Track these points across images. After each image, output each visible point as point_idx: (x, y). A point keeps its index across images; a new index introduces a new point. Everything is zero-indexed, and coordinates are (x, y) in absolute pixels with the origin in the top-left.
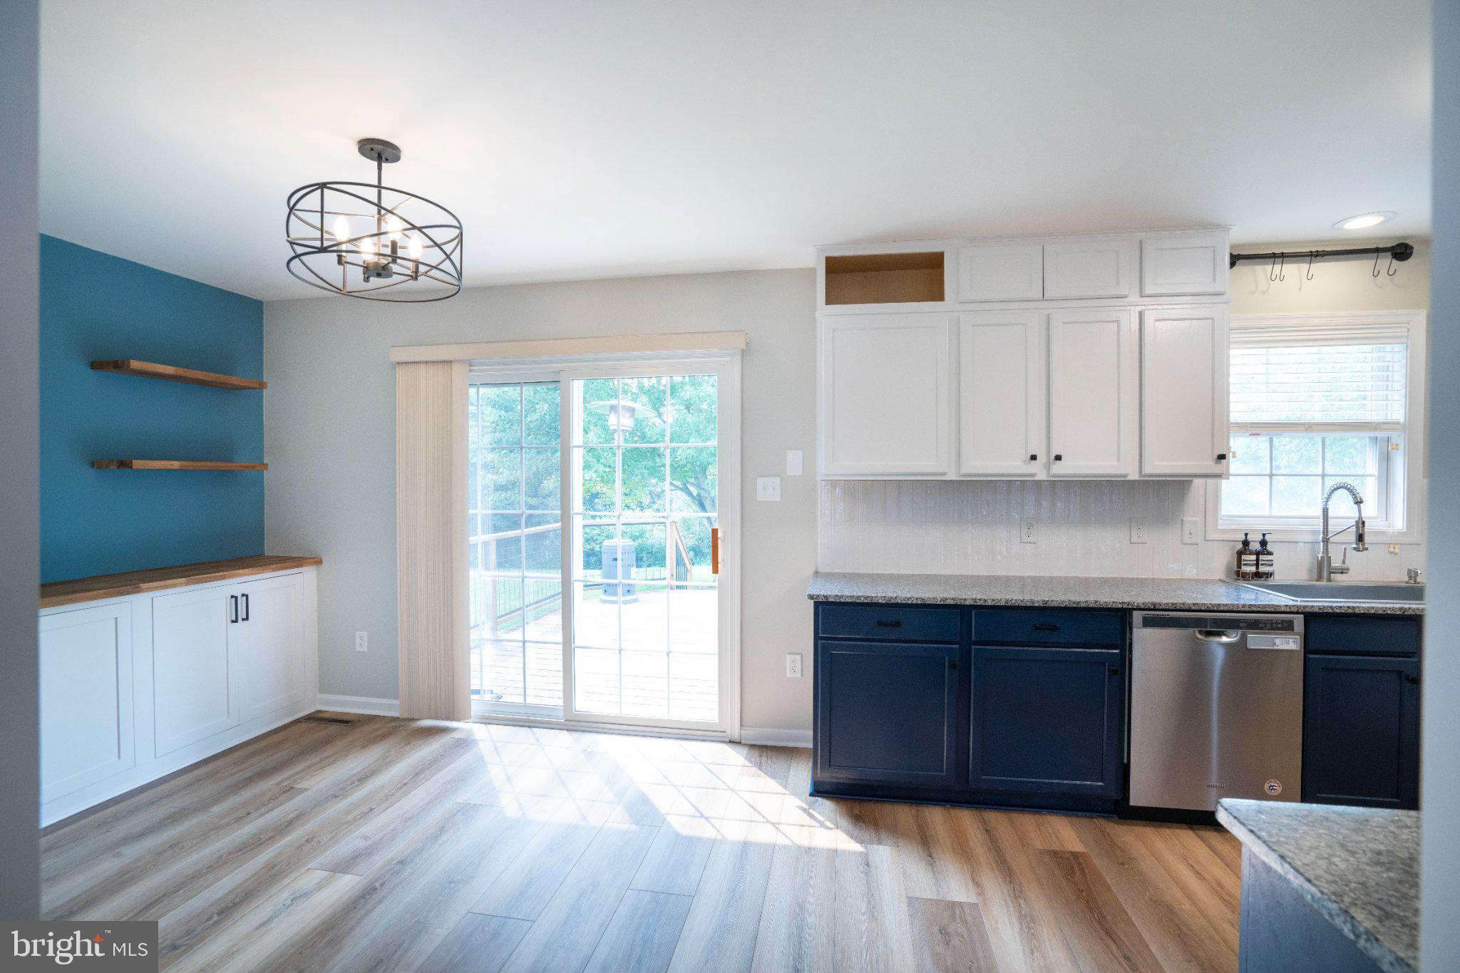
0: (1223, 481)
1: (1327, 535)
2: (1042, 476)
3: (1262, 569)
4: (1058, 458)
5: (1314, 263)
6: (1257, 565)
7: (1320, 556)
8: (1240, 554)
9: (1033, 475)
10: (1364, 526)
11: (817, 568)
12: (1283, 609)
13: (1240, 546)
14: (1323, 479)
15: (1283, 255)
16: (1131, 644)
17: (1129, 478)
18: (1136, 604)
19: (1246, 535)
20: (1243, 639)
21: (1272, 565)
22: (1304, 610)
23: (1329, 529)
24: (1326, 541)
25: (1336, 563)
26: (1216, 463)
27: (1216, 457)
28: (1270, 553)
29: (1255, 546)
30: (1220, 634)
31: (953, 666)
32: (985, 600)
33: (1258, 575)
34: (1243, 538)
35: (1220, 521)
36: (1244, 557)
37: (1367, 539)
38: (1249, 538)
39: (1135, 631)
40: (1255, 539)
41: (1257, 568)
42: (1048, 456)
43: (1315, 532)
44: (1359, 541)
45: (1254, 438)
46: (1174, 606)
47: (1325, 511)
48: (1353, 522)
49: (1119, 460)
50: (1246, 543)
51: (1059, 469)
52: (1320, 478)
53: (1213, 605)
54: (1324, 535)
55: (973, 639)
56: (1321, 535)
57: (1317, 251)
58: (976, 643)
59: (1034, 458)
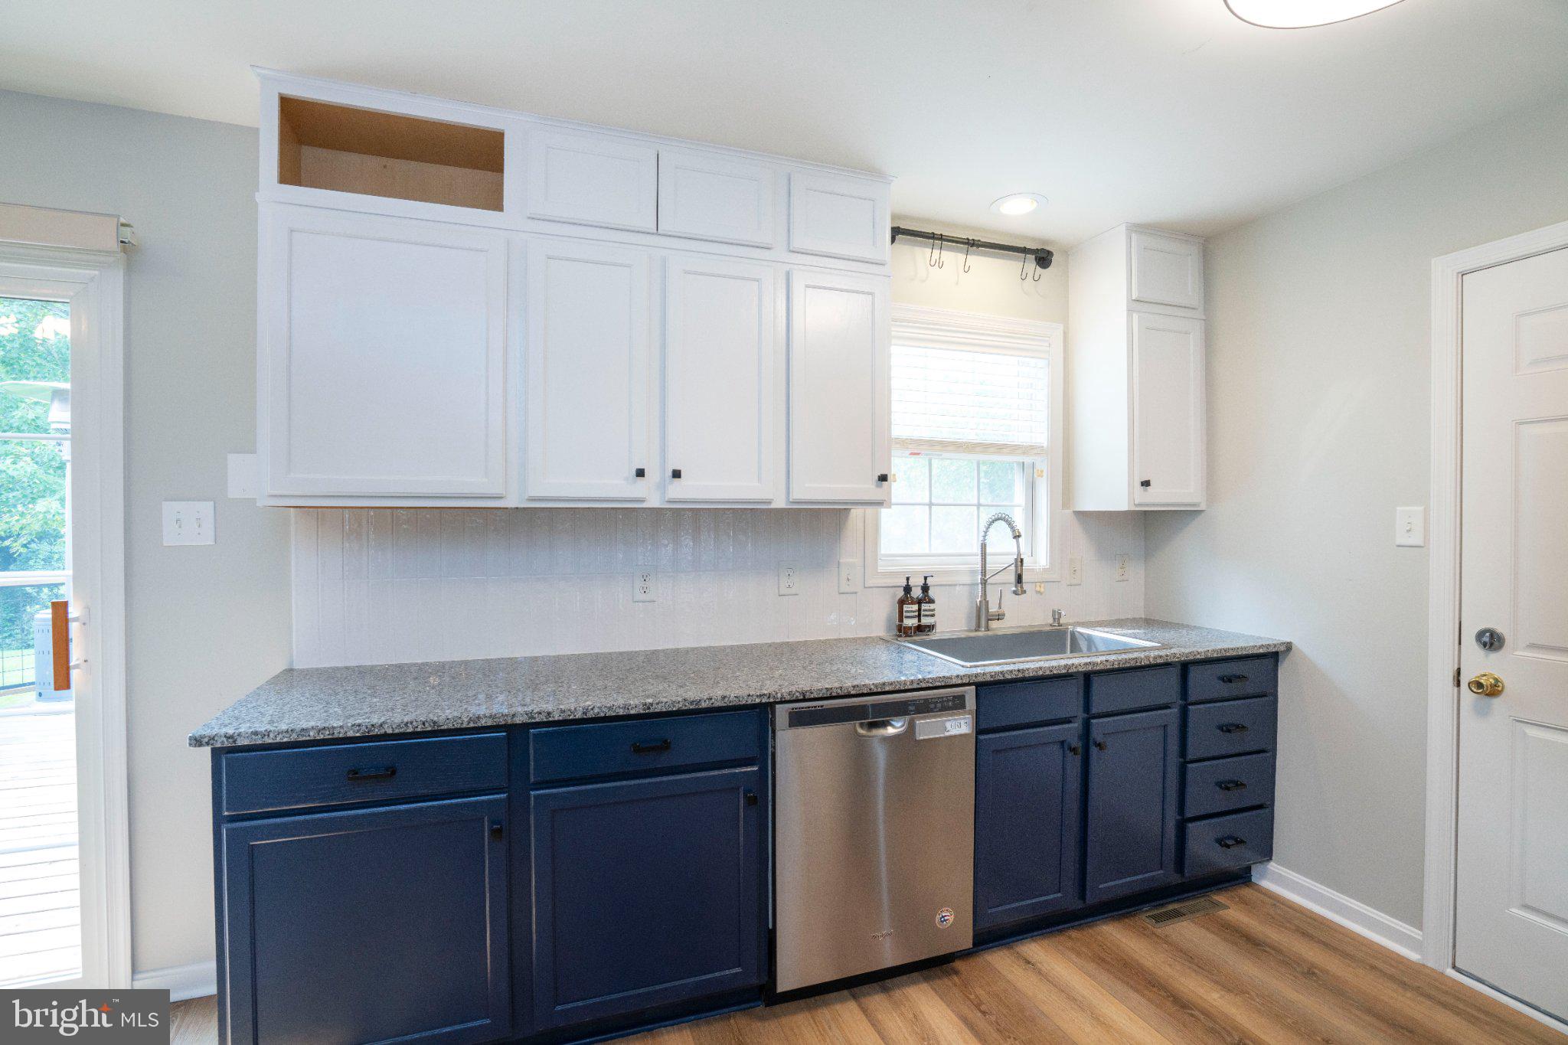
0: (882, 510)
1: (985, 576)
2: (654, 502)
3: (925, 621)
4: (677, 474)
5: (970, 255)
6: (919, 616)
7: (978, 601)
8: (902, 602)
9: (642, 501)
10: (1022, 565)
11: (291, 663)
12: (954, 681)
13: (901, 593)
14: (978, 509)
15: (941, 238)
16: (774, 755)
17: (773, 506)
18: (779, 695)
19: (908, 579)
20: (911, 728)
21: (933, 616)
22: (976, 680)
23: (987, 568)
24: (984, 583)
25: (993, 609)
26: (877, 486)
27: (877, 478)
28: (932, 601)
29: (917, 593)
30: (884, 724)
31: (496, 833)
32: (549, 713)
33: (920, 629)
34: (904, 583)
35: (880, 563)
36: (906, 608)
37: (1025, 578)
38: (911, 583)
39: (779, 734)
40: (917, 582)
41: (919, 621)
42: (663, 469)
43: (973, 572)
44: (1018, 583)
45: (913, 459)
46: (829, 693)
47: (984, 547)
48: (1011, 559)
49: (759, 480)
50: (908, 589)
51: (679, 491)
52: (975, 508)
53: (876, 686)
54: (982, 575)
55: (532, 780)
56: (980, 577)
57: (973, 240)
58: (538, 785)
59: (640, 473)
